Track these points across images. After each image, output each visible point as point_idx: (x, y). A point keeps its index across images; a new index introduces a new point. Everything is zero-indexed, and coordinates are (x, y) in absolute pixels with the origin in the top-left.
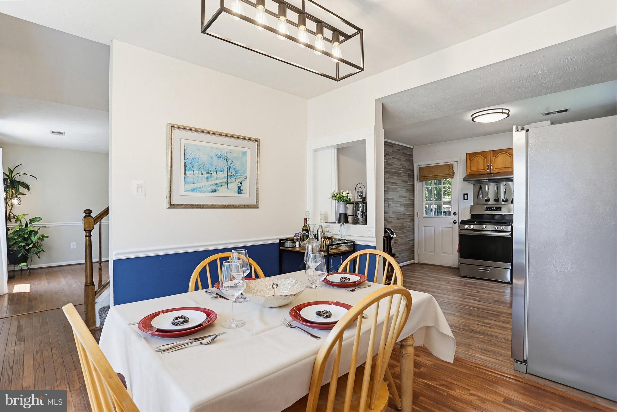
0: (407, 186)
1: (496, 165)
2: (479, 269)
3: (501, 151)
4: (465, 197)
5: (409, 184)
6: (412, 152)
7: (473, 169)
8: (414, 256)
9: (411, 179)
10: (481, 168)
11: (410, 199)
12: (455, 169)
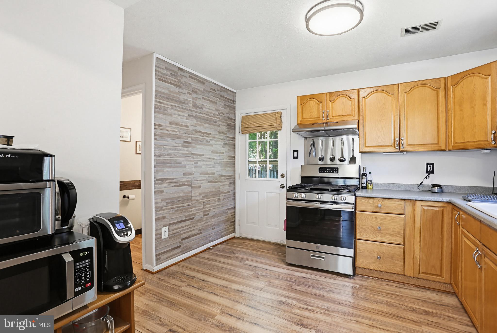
0: (226, 138)
1: (333, 112)
2: (312, 256)
3: (339, 94)
4: (295, 155)
5: (227, 137)
6: (234, 96)
7: (305, 116)
8: (234, 228)
9: (232, 131)
10: (315, 115)
11: (229, 156)
12: (284, 119)
